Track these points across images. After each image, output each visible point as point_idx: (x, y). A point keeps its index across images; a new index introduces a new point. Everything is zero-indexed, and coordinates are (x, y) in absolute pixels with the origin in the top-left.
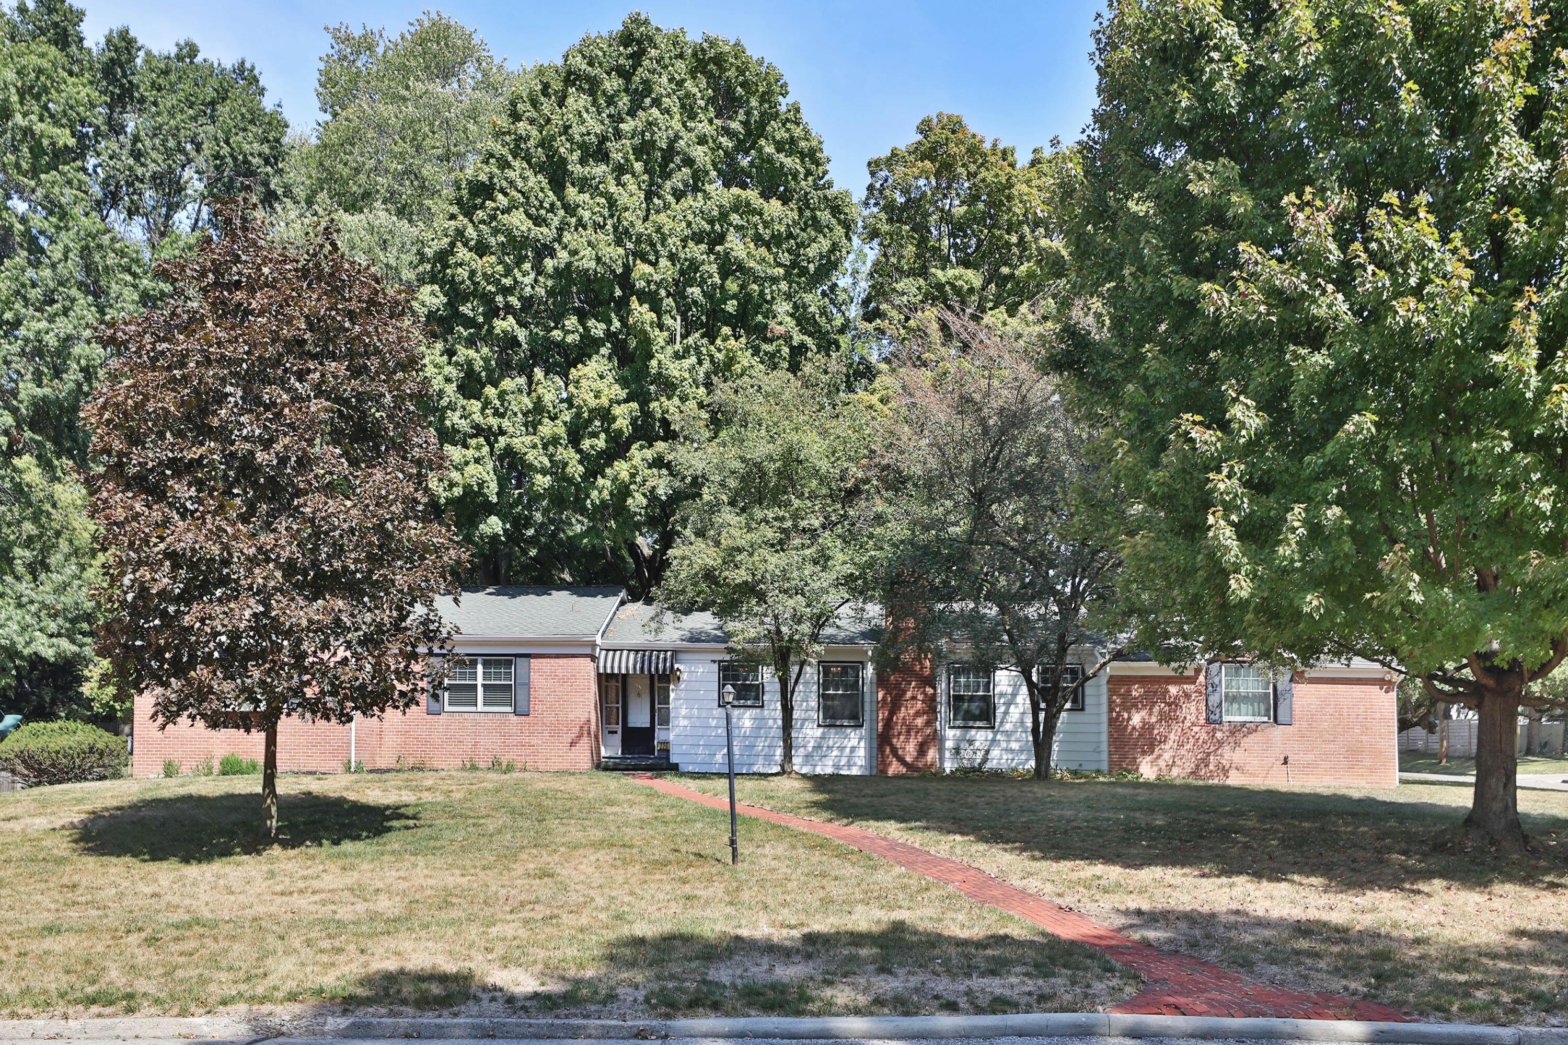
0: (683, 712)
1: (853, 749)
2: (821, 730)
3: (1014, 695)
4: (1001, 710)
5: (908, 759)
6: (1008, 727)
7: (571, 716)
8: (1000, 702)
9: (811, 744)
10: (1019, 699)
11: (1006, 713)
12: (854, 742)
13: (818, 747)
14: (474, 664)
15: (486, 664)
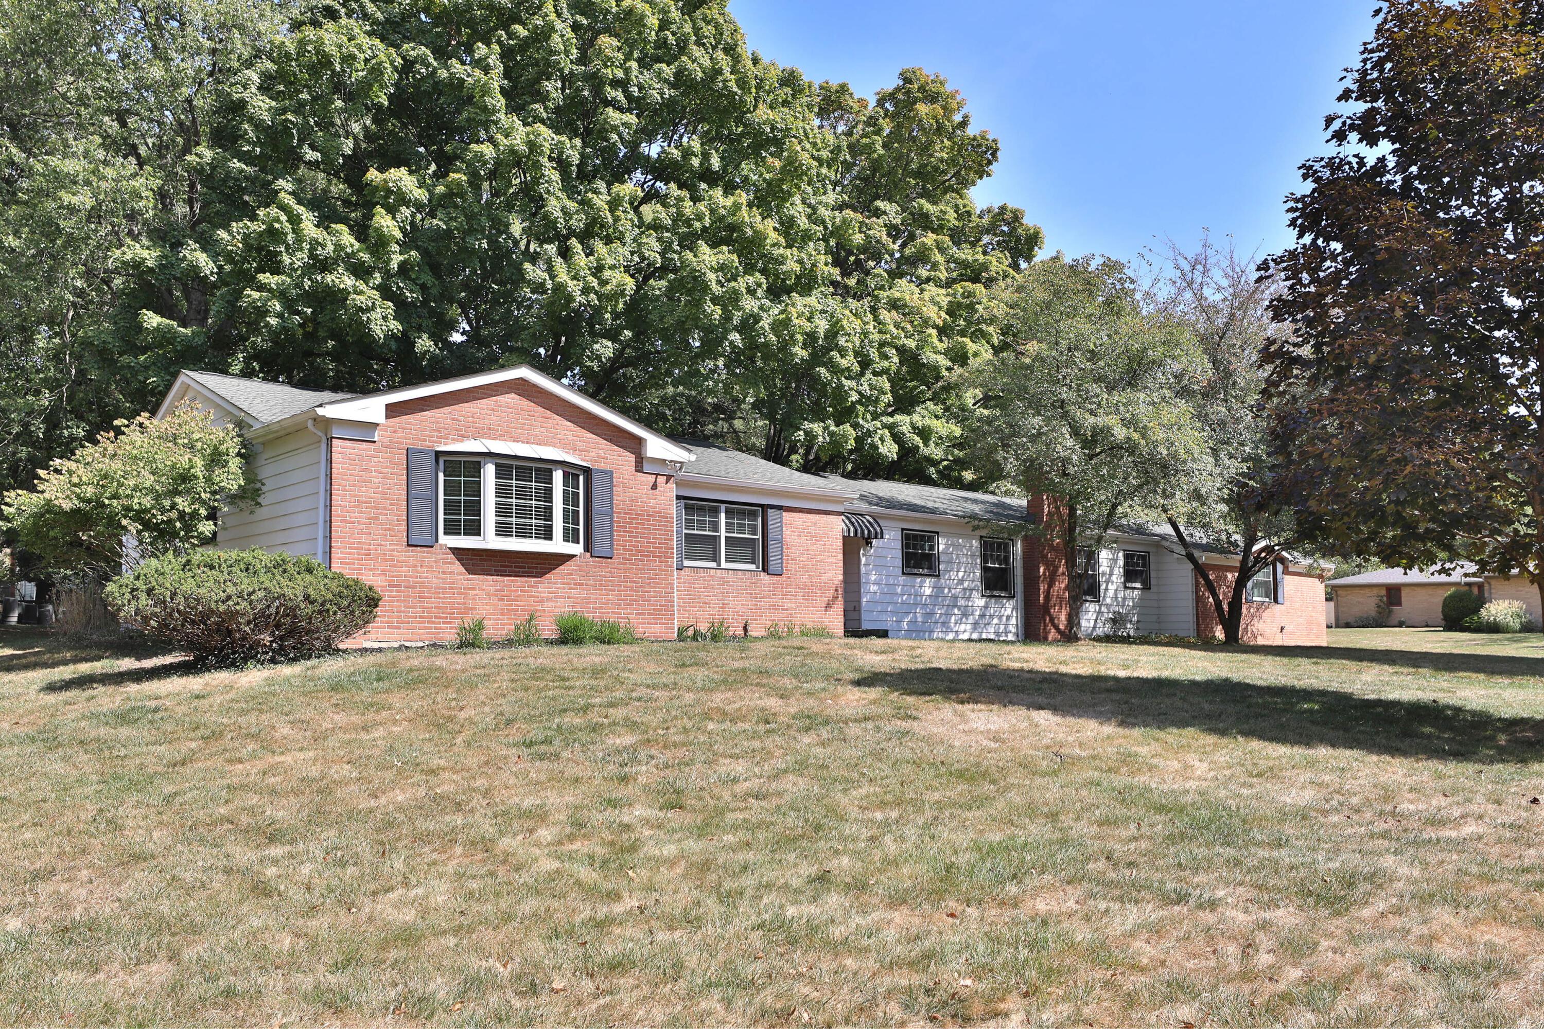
0: (873, 578)
1: (1008, 618)
2: (984, 599)
3: (1111, 574)
4: (1103, 587)
5: (1062, 627)
6: (1108, 601)
7: (825, 578)
8: (1103, 579)
9: (978, 613)
10: (1114, 578)
11: (1106, 589)
12: (1009, 612)
13: (982, 616)
14: (715, 512)
15: (727, 512)
